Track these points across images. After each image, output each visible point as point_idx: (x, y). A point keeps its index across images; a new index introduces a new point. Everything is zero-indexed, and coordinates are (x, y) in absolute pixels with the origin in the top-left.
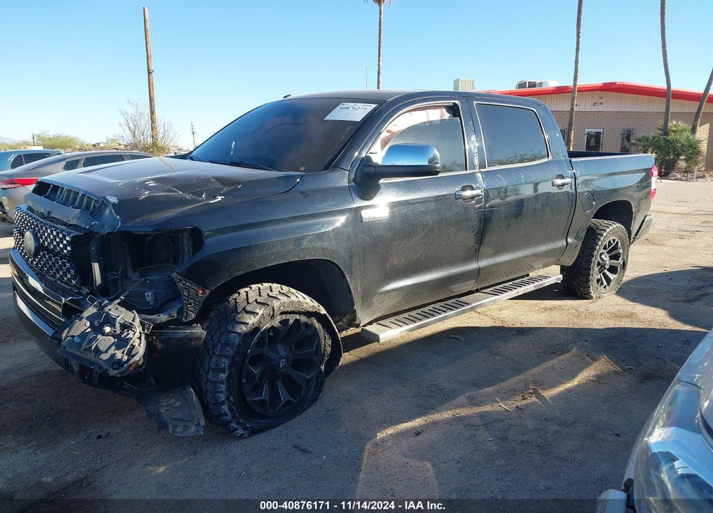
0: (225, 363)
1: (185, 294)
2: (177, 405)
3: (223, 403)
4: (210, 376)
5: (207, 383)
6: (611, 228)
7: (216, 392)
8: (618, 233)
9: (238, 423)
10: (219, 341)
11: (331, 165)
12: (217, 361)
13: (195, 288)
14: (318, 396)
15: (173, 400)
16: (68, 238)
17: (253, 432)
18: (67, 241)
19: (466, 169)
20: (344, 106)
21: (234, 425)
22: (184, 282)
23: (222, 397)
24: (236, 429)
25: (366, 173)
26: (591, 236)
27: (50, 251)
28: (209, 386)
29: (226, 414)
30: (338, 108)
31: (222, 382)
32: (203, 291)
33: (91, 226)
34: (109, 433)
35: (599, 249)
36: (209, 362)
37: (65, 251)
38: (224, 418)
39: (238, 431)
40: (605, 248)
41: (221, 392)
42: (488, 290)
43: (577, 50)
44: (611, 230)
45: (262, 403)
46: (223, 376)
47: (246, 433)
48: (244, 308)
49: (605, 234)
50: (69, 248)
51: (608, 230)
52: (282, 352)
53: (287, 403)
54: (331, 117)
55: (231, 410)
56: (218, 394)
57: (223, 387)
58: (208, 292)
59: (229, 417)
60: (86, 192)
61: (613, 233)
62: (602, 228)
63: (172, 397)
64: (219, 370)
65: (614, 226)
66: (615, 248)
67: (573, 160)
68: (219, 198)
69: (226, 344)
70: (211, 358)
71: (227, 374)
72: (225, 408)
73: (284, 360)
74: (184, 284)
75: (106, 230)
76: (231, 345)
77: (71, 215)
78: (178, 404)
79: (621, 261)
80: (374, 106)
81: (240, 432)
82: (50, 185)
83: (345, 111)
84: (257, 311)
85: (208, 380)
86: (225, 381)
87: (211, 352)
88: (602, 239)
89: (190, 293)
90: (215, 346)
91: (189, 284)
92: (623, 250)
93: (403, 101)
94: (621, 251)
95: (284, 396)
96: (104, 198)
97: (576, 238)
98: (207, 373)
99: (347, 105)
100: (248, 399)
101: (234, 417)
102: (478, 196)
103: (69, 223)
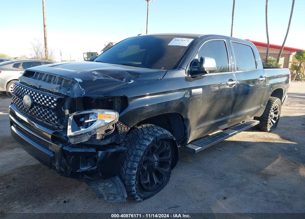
0: (136, 165)
1: (120, 129)
2: (109, 186)
3: (133, 185)
4: (128, 172)
5: (125, 175)
6: (276, 100)
7: (131, 180)
8: (279, 103)
9: (138, 195)
10: (132, 154)
11: (177, 67)
12: (131, 164)
13: (124, 126)
14: (169, 179)
15: (107, 184)
16: (55, 99)
17: (144, 199)
18: (54, 101)
19: (229, 72)
20: (176, 39)
21: (137, 196)
22: (119, 123)
23: (133, 182)
24: (137, 198)
25: (193, 71)
26: (270, 103)
27: (40, 106)
28: (127, 177)
29: (134, 191)
30: (173, 40)
31: (134, 175)
32: (127, 128)
33: (67, 93)
34: (69, 200)
35: (272, 110)
36: (127, 165)
37: (52, 106)
38: (133, 193)
39: (138, 199)
40: (273, 109)
41: (133, 180)
42: (232, 128)
43: (232, 25)
44: (276, 101)
45: (147, 184)
46: (135, 172)
47: (141, 200)
48: (143, 137)
49: (274, 103)
50: (55, 105)
51: (275, 101)
52: (156, 159)
53: (158, 184)
54: (171, 44)
55: (136, 189)
56: (131, 181)
57: (134, 177)
58: (129, 128)
59: (135, 193)
60: (61, 76)
61: (277, 102)
62: (273, 100)
63: (107, 182)
64: (133, 168)
65: (277, 99)
66: (277, 109)
67: (265, 69)
68: (132, 81)
69: (136, 155)
70: (128, 162)
71: (136, 171)
72: (134, 188)
73: (157, 162)
74: (119, 125)
75: (76, 96)
76: (139, 156)
77: (54, 87)
78: (111, 185)
79: (278, 115)
80: (192, 40)
81: (139, 199)
82: (35, 72)
83: (178, 42)
84: (150, 139)
85: (126, 173)
86: (135, 174)
87: (128, 159)
88: (273, 105)
89: (122, 129)
90: (130, 156)
91: (121, 124)
92: (279, 110)
93: (205, 38)
94: (278, 111)
95: (156, 180)
96: (73, 79)
97: (264, 105)
98: (126, 170)
99: (177, 39)
100: (142, 182)
101: (137, 192)
102: (234, 84)
103: (53, 91)
